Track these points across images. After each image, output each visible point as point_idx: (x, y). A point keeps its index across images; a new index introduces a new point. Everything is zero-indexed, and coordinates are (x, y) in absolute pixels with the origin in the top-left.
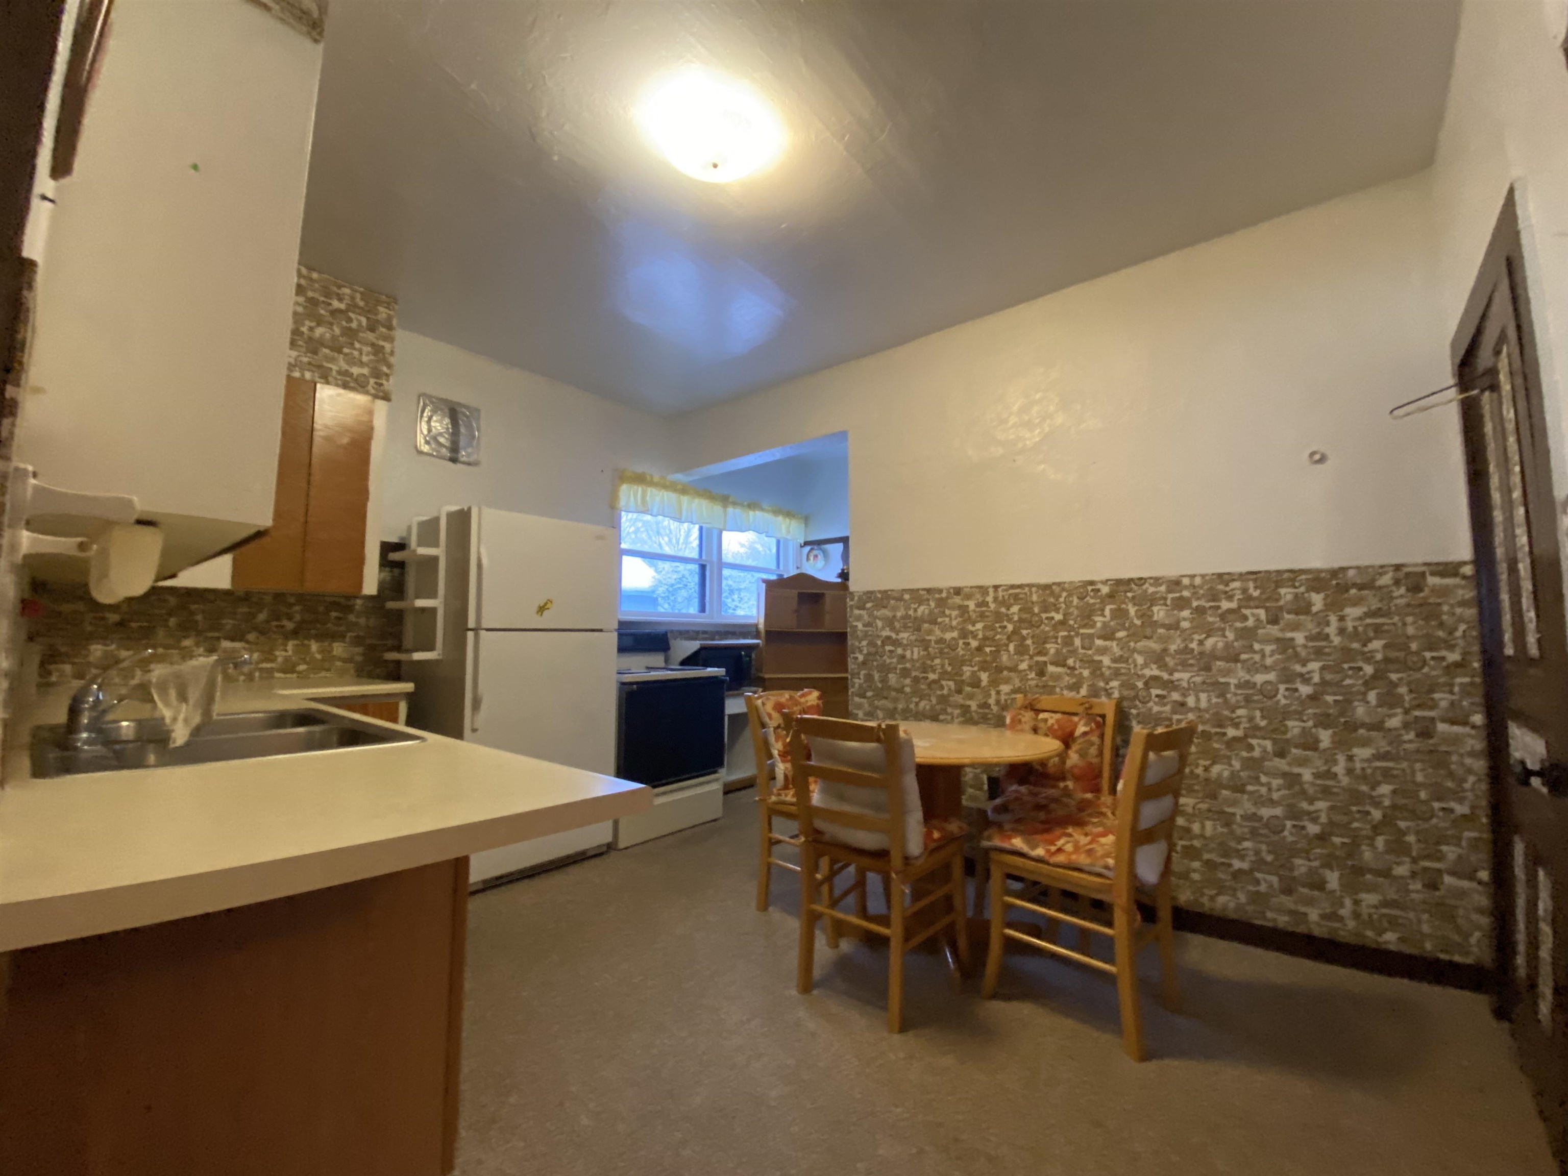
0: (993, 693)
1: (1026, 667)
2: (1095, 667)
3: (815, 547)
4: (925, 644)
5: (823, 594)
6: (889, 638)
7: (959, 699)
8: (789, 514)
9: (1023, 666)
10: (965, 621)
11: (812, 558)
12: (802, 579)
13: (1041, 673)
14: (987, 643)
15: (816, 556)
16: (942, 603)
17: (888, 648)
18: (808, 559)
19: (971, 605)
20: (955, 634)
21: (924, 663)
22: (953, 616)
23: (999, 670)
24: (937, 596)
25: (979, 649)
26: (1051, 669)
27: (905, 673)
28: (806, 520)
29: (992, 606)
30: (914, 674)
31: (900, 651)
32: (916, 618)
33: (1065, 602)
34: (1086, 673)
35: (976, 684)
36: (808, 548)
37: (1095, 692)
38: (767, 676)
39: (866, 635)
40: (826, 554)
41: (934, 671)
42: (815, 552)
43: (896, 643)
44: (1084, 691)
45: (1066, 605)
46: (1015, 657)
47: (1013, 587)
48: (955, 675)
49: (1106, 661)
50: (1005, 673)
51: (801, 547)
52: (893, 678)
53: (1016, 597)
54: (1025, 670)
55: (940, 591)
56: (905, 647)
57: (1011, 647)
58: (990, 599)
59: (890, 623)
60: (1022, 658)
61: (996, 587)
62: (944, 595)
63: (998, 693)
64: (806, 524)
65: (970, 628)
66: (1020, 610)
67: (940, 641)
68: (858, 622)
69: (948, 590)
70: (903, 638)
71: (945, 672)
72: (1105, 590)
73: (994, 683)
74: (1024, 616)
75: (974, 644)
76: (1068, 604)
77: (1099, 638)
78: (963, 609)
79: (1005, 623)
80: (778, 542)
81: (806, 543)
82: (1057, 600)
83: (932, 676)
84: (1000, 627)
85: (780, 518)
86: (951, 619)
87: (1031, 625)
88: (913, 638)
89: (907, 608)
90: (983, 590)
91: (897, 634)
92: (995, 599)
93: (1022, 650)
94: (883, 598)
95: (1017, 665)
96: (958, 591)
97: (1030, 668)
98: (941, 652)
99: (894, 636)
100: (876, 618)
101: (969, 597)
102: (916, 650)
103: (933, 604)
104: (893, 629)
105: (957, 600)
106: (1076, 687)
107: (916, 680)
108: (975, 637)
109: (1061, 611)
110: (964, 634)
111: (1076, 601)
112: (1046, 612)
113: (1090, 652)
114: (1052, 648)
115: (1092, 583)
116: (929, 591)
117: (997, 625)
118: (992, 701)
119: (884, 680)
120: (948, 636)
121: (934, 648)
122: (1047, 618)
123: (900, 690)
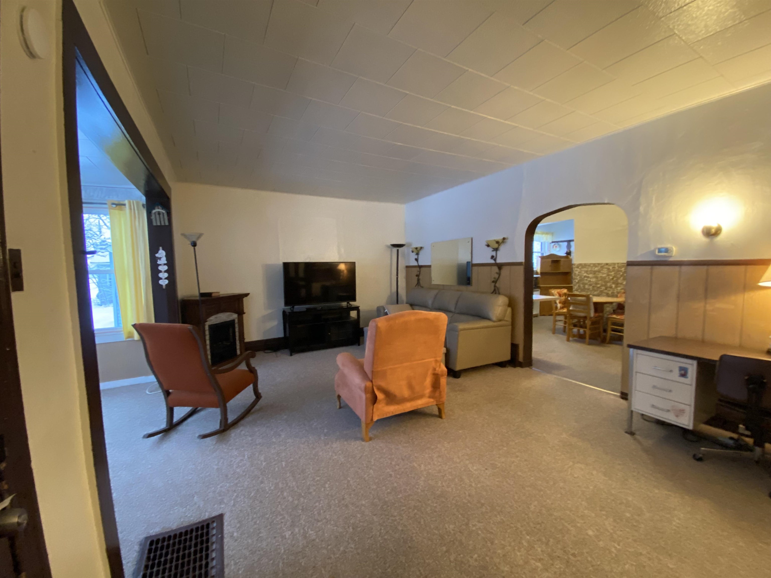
4: (597, 278)
6: (586, 276)
7: (606, 291)
10: (608, 272)
14: (615, 277)
16: (602, 267)
17: (585, 278)
19: (611, 268)
20: (605, 275)
21: (596, 282)
22: (605, 270)
24: (601, 265)
27: (590, 285)
29: (617, 268)
30: (593, 285)
31: (589, 279)
32: (594, 271)
35: (611, 287)
39: (579, 275)
41: (599, 284)
43: (588, 277)
48: (605, 285)
50: (619, 285)
56: (591, 278)
58: (616, 266)
59: (586, 272)
62: (603, 265)
65: (610, 274)
67: (601, 277)
68: (576, 271)
70: (590, 276)
71: (602, 285)
78: (608, 269)
83: (599, 286)
88: (593, 276)
89: (592, 268)
90: (614, 264)
91: (588, 275)
92: (618, 266)
94: (585, 266)
96: (607, 264)
98: (601, 279)
100: (582, 271)
101: (610, 266)
102: (594, 279)
103: (599, 267)
105: (607, 266)
107: (593, 287)
108: (611, 276)
110: (608, 275)
116: (599, 264)
117: (618, 273)
119: (584, 287)
121: (599, 279)
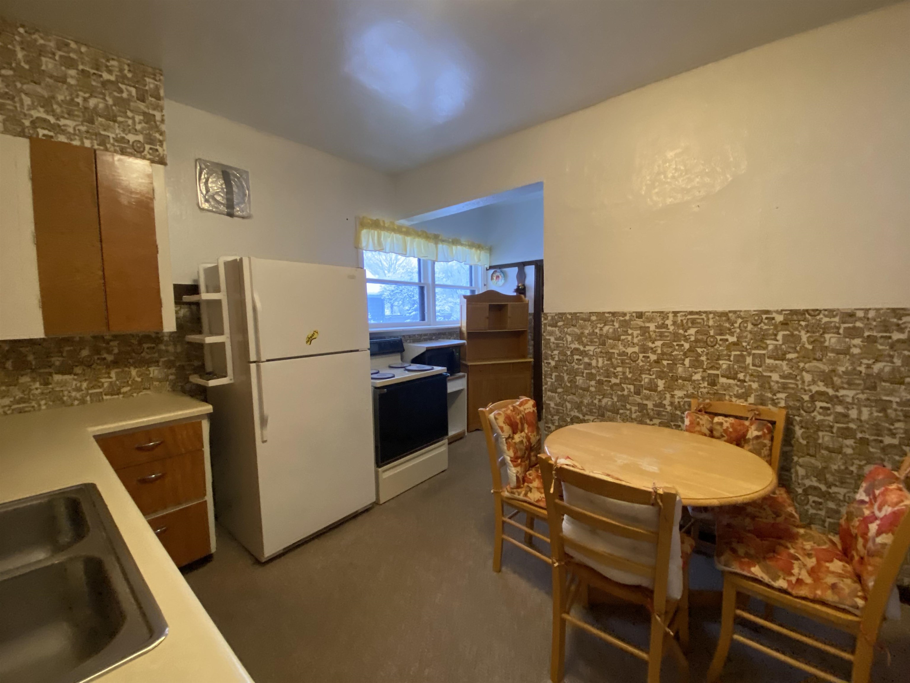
0: (668, 396)
1: (700, 378)
2: (765, 382)
3: (498, 270)
4: (609, 356)
5: (505, 306)
6: (577, 349)
8: (479, 247)
9: (697, 377)
10: (645, 339)
11: (495, 278)
12: (491, 294)
13: (713, 383)
14: (665, 357)
15: (498, 277)
16: (625, 324)
17: (576, 357)
18: (492, 279)
19: (652, 326)
20: (636, 349)
21: (607, 370)
22: (635, 335)
23: (675, 379)
24: (621, 318)
25: (657, 362)
26: (723, 380)
27: (591, 377)
28: (491, 250)
29: (671, 328)
30: (598, 378)
31: (586, 360)
32: (601, 335)
33: (740, 327)
34: (755, 386)
35: (653, 388)
36: (492, 271)
37: (762, 401)
38: (470, 364)
39: (557, 346)
40: (505, 275)
41: (616, 377)
42: (498, 274)
43: (584, 354)
44: (751, 400)
45: (741, 330)
46: (690, 369)
47: (691, 313)
48: (636, 381)
49: (775, 377)
50: (680, 381)
51: (487, 270)
52: (580, 380)
53: (693, 322)
54: (698, 380)
55: (624, 314)
56: (591, 357)
57: (687, 362)
58: (669, 322)
59: (579, 338)
60: (696, 371)
61: (675, 313)
62: (627, 318)
63: (673, 396)
64: (490, 255)
65: (650, 345)
66: (697, 332)
67: (624, 354)
69: (631, 314)
70: (590, 350)
71: (627, 378)
72: (779, 318)
73: (669, 388)
74: (700, 337)
75: (653, 357)
76: (743, 328)
77: (769, 358)
78: (644, 330)
79: (682, 342)
80: (471, 267)
81: (491, 267)
82: (732, 325)
83: (614, 381)
84: (677, 345)
85: (473, 250)
86: (633, 337)
87: (706, 344)
88: (598, 350)
89: (594, 327)
90: (663, 315)
91: (585, 347)
92: (674, 323)
93: (696, 364)
94: (573, 319)
95: (692, 376)
96: (640, 315)
97: (703, 379)
98: (623, 362)
99: (582, 348)
101: (650, 320)
102: (600, 360)
103: (617, 325)
104: (581, 342)
105: (639, 322)
106: (745, 396)
107: (600, 382)
108: (654, 352)
109: (735, 335)
110: (644, 349)
111: (750, 327)
112: (721, 334)
113: (760, 369)
114: (724, 364)
115: (767, 312)
116: (614, 314)
117: (675, 344)
118: (666, 402)
119: (572, 381)
120: (630, 350)
121: (617, 359)
122: (721, 340)
123: (587, 389)
